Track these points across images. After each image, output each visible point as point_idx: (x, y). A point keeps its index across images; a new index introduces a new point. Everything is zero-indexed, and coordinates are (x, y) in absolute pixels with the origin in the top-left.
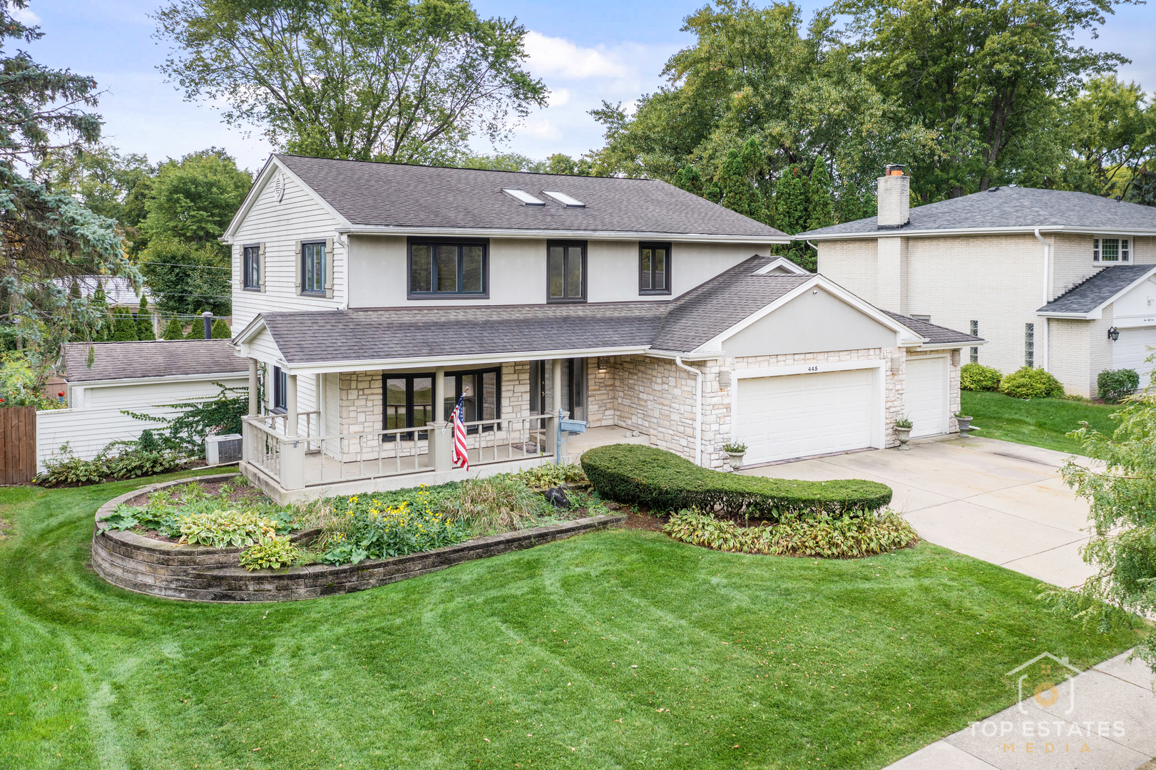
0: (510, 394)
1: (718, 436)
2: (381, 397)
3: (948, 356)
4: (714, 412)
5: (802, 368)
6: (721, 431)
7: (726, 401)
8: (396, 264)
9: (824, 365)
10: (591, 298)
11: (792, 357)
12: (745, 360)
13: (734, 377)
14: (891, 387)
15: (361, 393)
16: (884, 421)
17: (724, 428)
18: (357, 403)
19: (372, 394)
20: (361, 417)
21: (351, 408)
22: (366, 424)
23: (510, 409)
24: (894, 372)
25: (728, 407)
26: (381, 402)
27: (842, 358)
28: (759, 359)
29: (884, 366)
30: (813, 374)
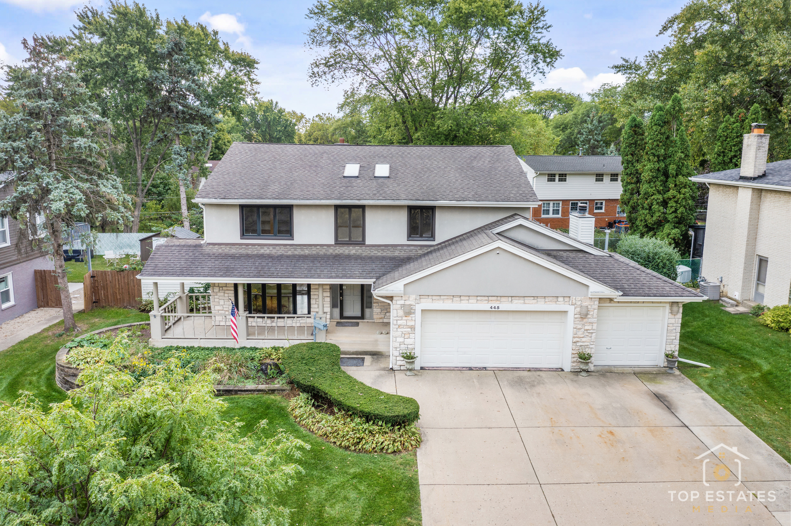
0: (316, 297)
1: (402, 346)
2: (233, 292)
3: (668, 306)
4: (399, 330)
5: (486, 306)
6: (405, 343)
7: (411, 323)
8: (234, 219)
9: (505, 306)
10: (368, 242)
11: (476, 298)
12: (430, 297)
13: (418, 308)
14: (579, 327)
15: (221, 289)
16: (571, 351)
17: (407, 341)
18: (219, 294)
19: (227, 290)
20: (222, 302)
21: (216, 297)
22: (224, 306)
23: (316, 306)
24: (584, 315)
25: (413, 328)
26: (233, 295)
27: (527, 301)
28: (442, 297)
29: (571, 310)
30: (495, 311)
